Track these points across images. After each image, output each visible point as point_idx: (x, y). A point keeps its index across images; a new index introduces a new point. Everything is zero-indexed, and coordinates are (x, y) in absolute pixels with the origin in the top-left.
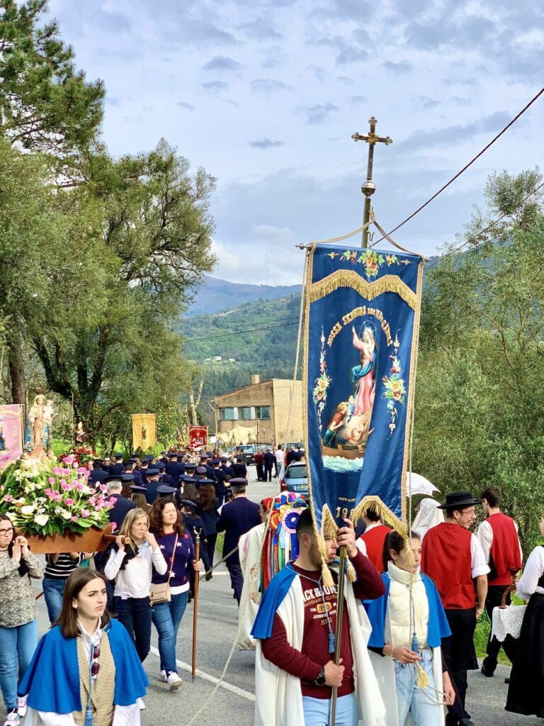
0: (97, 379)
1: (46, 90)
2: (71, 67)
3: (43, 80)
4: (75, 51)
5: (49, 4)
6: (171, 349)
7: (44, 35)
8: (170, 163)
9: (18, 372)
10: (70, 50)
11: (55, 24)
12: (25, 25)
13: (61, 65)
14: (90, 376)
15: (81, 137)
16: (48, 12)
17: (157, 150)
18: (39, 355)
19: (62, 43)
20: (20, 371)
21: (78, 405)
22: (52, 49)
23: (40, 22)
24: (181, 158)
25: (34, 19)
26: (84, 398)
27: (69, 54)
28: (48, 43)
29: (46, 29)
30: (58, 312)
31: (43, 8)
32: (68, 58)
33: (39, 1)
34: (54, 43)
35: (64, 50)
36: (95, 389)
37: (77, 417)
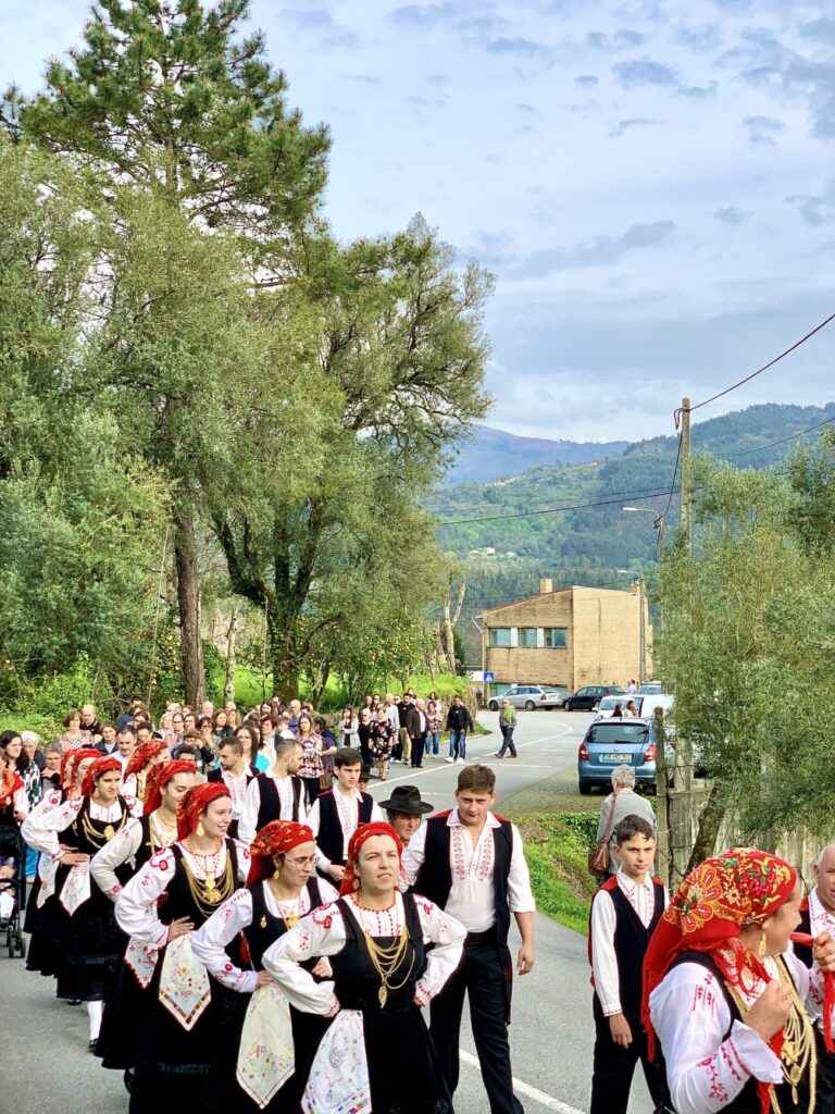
0: (304, 577)
1: (243, 139)
2: (282, 103)
3: (239, 124)
4: (288, 79)
5: (251, 8)
6: (417, 535)
7: (242, 53)
8: (425, 250)
9: (187, 563)
10: (281, 77)
11: (259, 39)
12: (215, 40)
13: (267, 101)
14: (293, 572)
15: (293, 211)
16: (251, 19)
17: (409, 231)
18: (220, 538)
19: (268, 68)
20: (191, 562)
21: (275, 616)
22: (255, 75)
23: (239, 35)
24: (442, 243)
25: (229, 30)
26: (283, 605)
27: (281, 84)
28: (248, 67)
29: (247, 46)
30: (248, 474)
31: (242, 14)
32: (277, 91)
33: (236, 7)
34: (257, 67)
35: (272, 78)
36: (300, 592)
37: (273, 634)
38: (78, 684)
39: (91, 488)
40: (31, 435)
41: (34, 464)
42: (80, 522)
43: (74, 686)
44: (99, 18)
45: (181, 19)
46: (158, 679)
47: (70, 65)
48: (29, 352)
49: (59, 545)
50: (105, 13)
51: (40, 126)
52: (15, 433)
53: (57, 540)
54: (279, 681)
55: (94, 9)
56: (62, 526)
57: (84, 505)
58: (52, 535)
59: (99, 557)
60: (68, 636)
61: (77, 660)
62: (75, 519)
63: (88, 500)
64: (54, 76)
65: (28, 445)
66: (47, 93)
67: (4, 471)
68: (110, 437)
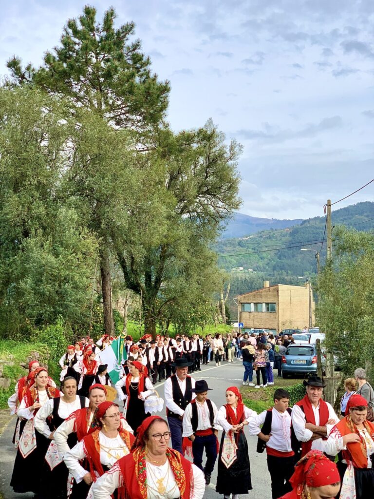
0: (158, 281)
1: (132, 87)
2: (149, 71)
3: (130, 80)
4: (151, 60)
5: (135, 29)
6: (209, 262)
7: (131, 49)
8: (212, 135)
9: (106, 275)
10: (148, 59)
11: (139, 43)
12: (119, 43)
13: (142, 70)
14: (153, 279)
15: (154, 118)
17: (204, 127)
18: (120, 263)
19: (143, 55)
20: (108, 274)
21: (145, 298)
22: (137, 59)
24: (220, 132)
25: (126, 39)
26: (149, 294)
27: (148, 63)
28: (133, 55)
29: (133, 46)
30: (134, 235)
31: (131, 32)
32: (146, 65)
33: (128, 29)
34: (137, 55)
35: (145, 59)
36: (156, 287)
37: (144, 306)
38: (58, 329)
39: (64, 242)
40: (39, 218)
41: (40, 231)
42: (59, 257)
43: (56, 330)
44: (67, 33)
45: (104, 34)
46: (93, 327)
47: (55, 54)
48: (38, 182)
49: (50, 267)
50: (70, 31)
51: (41, 81)
52: (32, 217)
53: (49, 265)
54: (147, 328)
55: (65, 29)
56: (52, 258)
57: (61, 249)
58: (47, 263)
59: (67, 272)
60: (54, 308)
61: (58, 318)
62: (57, 255)
63: (62, 247)
64: (48, 59)
65: (37, 223)
66: (45, 67)
67: (26, 234)
68: (73, 219)
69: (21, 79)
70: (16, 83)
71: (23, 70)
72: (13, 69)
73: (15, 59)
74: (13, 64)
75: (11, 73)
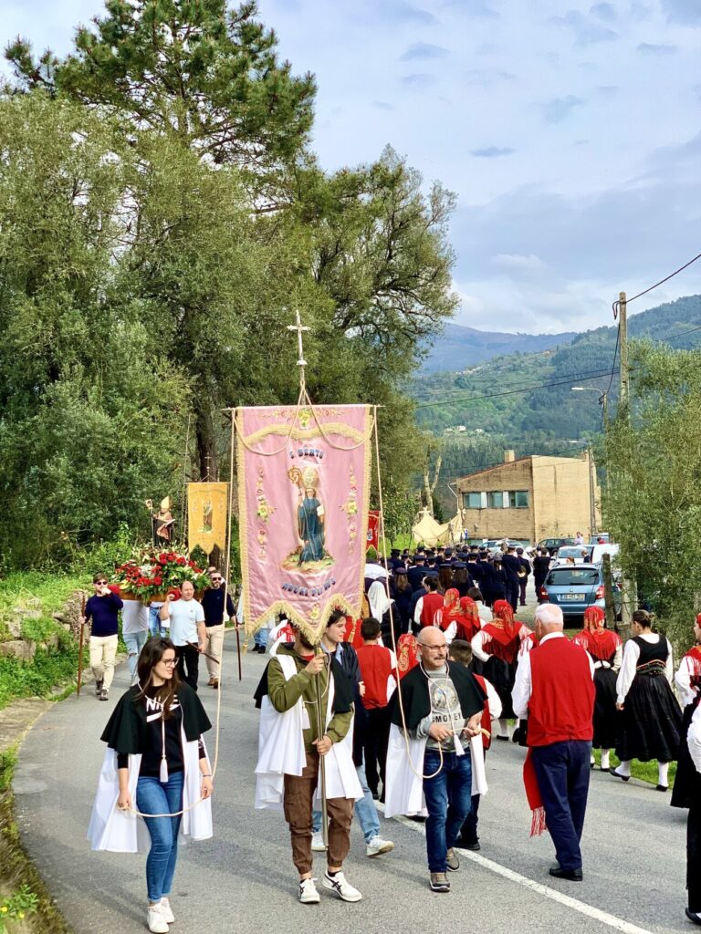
1: (243, 87)
2: (274, 56)
3: (239, 75)
4: (277, 36)
6: (399, 416)
7: (240, 16)
8: (398, 176)
9: (207, 446)
10: (272, 34)
11: (253, 3)
12: (216, 5)
13: (260, 54)
15: (286, 147)
17: (381, 160)
19: (262, 27)
20: (210, 445)
22: (250, 34)
24: (411, 169)
27: (272, 40)
28: (244, 27)
29: (243, 9)
30: (256, 369)
32: (269, 46)
34: (252, 27)
35: (265, 35)
38: (121, 549)
39: (126, 386)
40: (75, 342)
41: (79, 367)
42: (116, 415)
43: (118, 551)
47: (95, 30)
48: (70, 274)
49: (100, 433)
51: (71, 82)
52: (62, 341)
53: (99, 429)
56: (102, 417)
57: (120, 400)
58: (94, 426)
59: (133, 443)
60: (111, 510)
61: (119, 529)
62: (112, 412)
63: (123, 396)
64: (82, 40)
65: (74, 352)
66: (77, 55)
67: (54, 374)
68: (140, 343)
69: (32, 80)
70: (23, 88)
71: (36, 62)
72: (18, 62)
73: (19, 42)
74: (17, 53)
75: (13, 70)
